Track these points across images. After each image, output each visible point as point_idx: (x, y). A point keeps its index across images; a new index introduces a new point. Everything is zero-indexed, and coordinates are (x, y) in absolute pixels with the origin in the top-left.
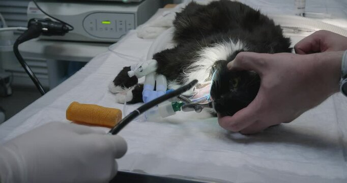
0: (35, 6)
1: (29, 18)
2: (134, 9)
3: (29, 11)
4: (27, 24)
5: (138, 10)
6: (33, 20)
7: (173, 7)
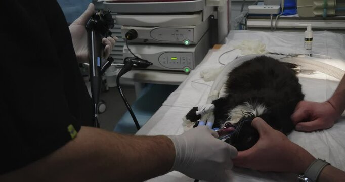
0: (127, 48)
1: (124, 57)
2: (193, 50)
3: (124, 52)
4: (123, 62)
5: (195, 51)
6: (127, 58)
7: (219, 48)
